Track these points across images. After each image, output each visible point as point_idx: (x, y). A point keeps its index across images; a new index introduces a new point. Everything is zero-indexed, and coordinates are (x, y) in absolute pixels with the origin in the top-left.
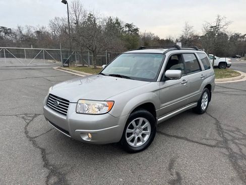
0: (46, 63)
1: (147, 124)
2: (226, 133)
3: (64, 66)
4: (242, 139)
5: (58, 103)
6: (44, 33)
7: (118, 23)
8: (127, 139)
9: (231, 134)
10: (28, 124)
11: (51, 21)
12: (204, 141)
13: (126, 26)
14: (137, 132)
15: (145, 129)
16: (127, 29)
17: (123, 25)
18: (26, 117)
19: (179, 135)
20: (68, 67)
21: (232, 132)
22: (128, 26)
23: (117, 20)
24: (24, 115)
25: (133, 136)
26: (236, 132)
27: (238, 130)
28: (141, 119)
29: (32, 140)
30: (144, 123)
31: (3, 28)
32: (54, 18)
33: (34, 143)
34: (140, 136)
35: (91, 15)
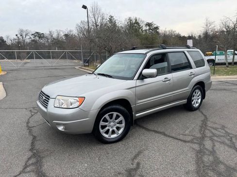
0: (71, 63)
1: (121, 118)
2: (208, 130)
3: (85, 66)
4: (221, 136)
5: (44, 98)
6: (72, 35)
7: (137, 23)
8: (101, 131)
9: (213, 131)
10: (32, 115)
11: (77, 25)
12: (181, 137)
13: (146, 25)
14: (112, 125)
16: (148, 28)
17: (142, 24)
19: (159, 130)
20: (88, 66)
21: (216, 129)
22: (149, 25)
23: (136, 20)
24: (32, 109)
25: (107, 128)
26: (220, 130)
27: (223, 127)
28: (115, 114)
29: (29, 129)
30: (118, 117)
31: (37, 33)
32: (80, 22)
33: (30, 132)
34: (115, 129)
35: (112, 17)
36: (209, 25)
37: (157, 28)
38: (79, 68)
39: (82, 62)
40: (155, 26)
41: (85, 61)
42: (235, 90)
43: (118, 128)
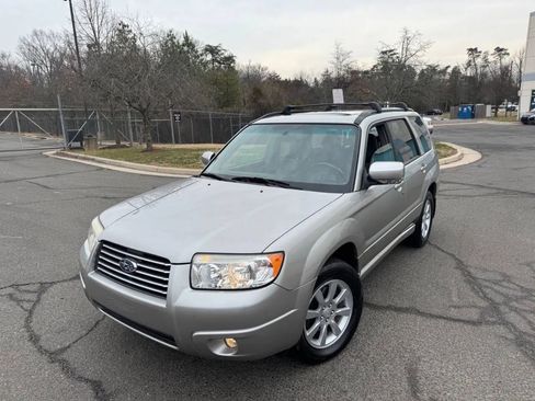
1: (345, 292)
3: (72, 149)
5: (135, 265)
6: (9, 67)
7: (188, 43)
8: (308, 334)
9: (498, 289)
10: (31, 312)
11: (23, 40)
12: (453, 313)
13: (206, 50)
14: (326, 314)
15: (341, 305)
16: (209, 57)
17: (200, 48)
18: (18, 295)
19: (399, 303)
20: (81, 148)
21: (498, 283)
22: (212, 50)
23: (186, 38)
25: (317, 324)
27: (506, 278)
28: (334, 284)
30: (338, 291)
32: (31, 33)
33: (67, 368)
34: (332, 321)
35: (124, 26)
36: (341, 58)
37: (230, 59)
38: (57, 154)
39: (62, 140)
40: (226, 54)
41: (70, 137)
42: (447, 193)
43: (338, 319)
